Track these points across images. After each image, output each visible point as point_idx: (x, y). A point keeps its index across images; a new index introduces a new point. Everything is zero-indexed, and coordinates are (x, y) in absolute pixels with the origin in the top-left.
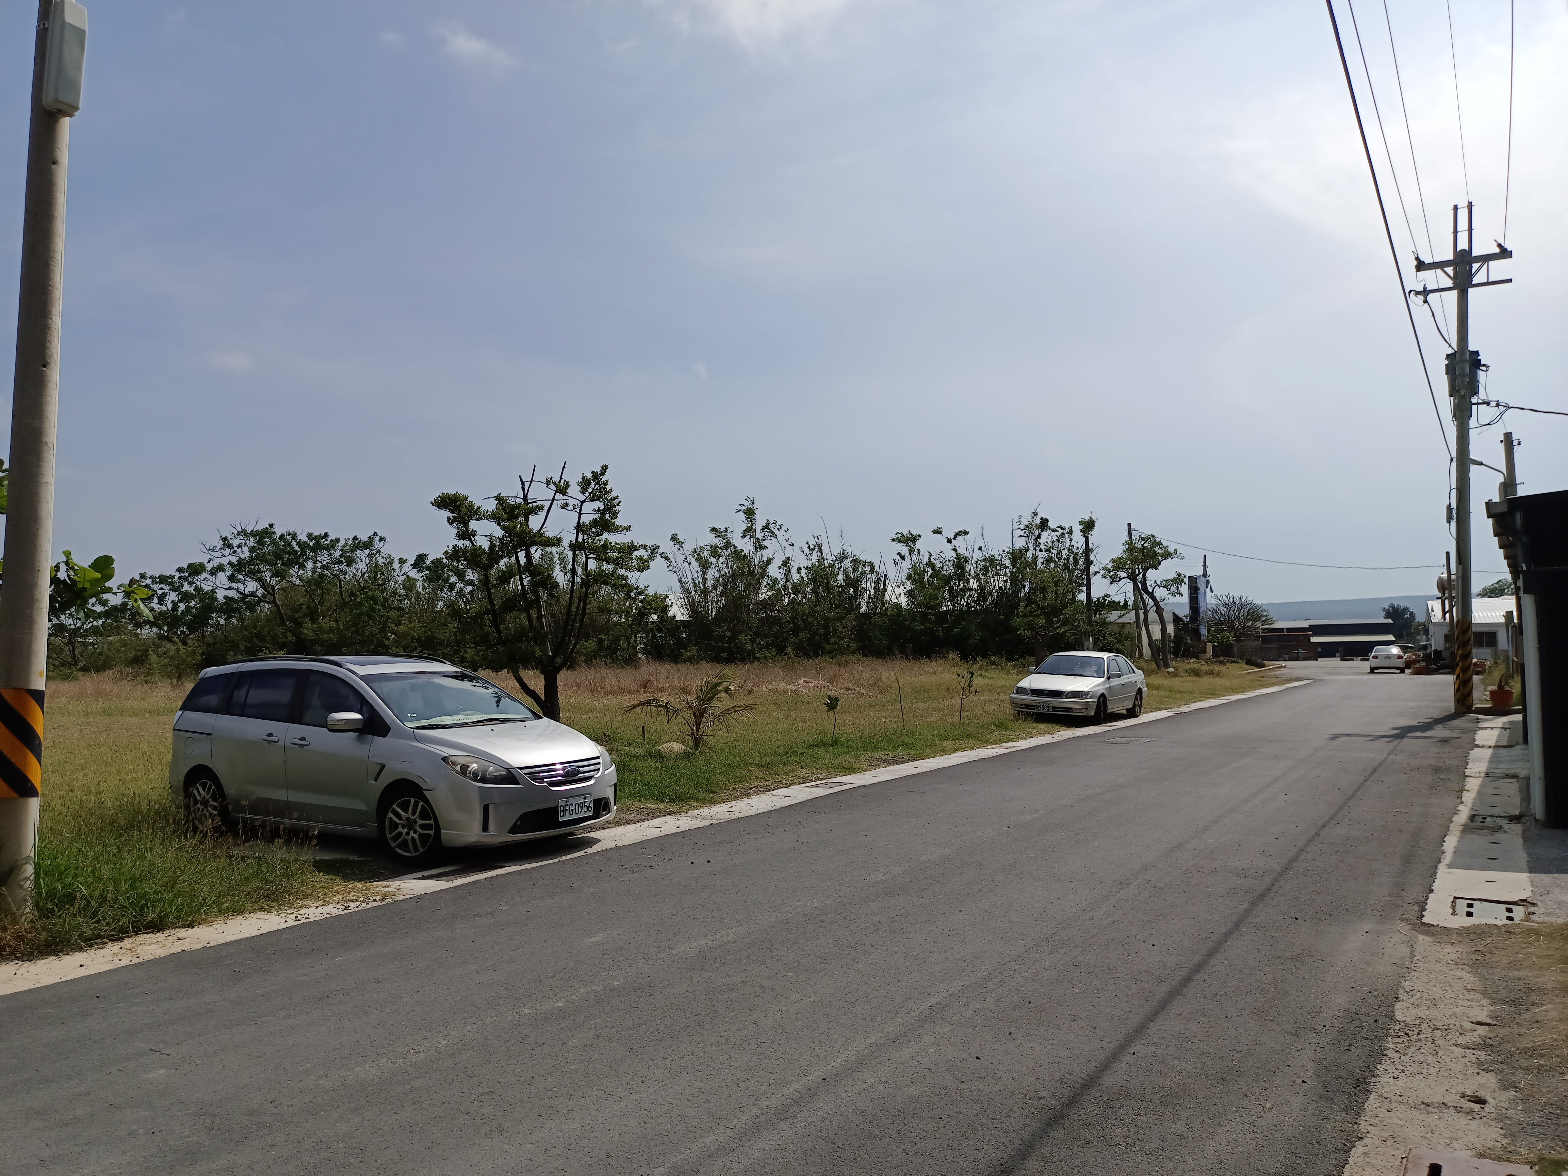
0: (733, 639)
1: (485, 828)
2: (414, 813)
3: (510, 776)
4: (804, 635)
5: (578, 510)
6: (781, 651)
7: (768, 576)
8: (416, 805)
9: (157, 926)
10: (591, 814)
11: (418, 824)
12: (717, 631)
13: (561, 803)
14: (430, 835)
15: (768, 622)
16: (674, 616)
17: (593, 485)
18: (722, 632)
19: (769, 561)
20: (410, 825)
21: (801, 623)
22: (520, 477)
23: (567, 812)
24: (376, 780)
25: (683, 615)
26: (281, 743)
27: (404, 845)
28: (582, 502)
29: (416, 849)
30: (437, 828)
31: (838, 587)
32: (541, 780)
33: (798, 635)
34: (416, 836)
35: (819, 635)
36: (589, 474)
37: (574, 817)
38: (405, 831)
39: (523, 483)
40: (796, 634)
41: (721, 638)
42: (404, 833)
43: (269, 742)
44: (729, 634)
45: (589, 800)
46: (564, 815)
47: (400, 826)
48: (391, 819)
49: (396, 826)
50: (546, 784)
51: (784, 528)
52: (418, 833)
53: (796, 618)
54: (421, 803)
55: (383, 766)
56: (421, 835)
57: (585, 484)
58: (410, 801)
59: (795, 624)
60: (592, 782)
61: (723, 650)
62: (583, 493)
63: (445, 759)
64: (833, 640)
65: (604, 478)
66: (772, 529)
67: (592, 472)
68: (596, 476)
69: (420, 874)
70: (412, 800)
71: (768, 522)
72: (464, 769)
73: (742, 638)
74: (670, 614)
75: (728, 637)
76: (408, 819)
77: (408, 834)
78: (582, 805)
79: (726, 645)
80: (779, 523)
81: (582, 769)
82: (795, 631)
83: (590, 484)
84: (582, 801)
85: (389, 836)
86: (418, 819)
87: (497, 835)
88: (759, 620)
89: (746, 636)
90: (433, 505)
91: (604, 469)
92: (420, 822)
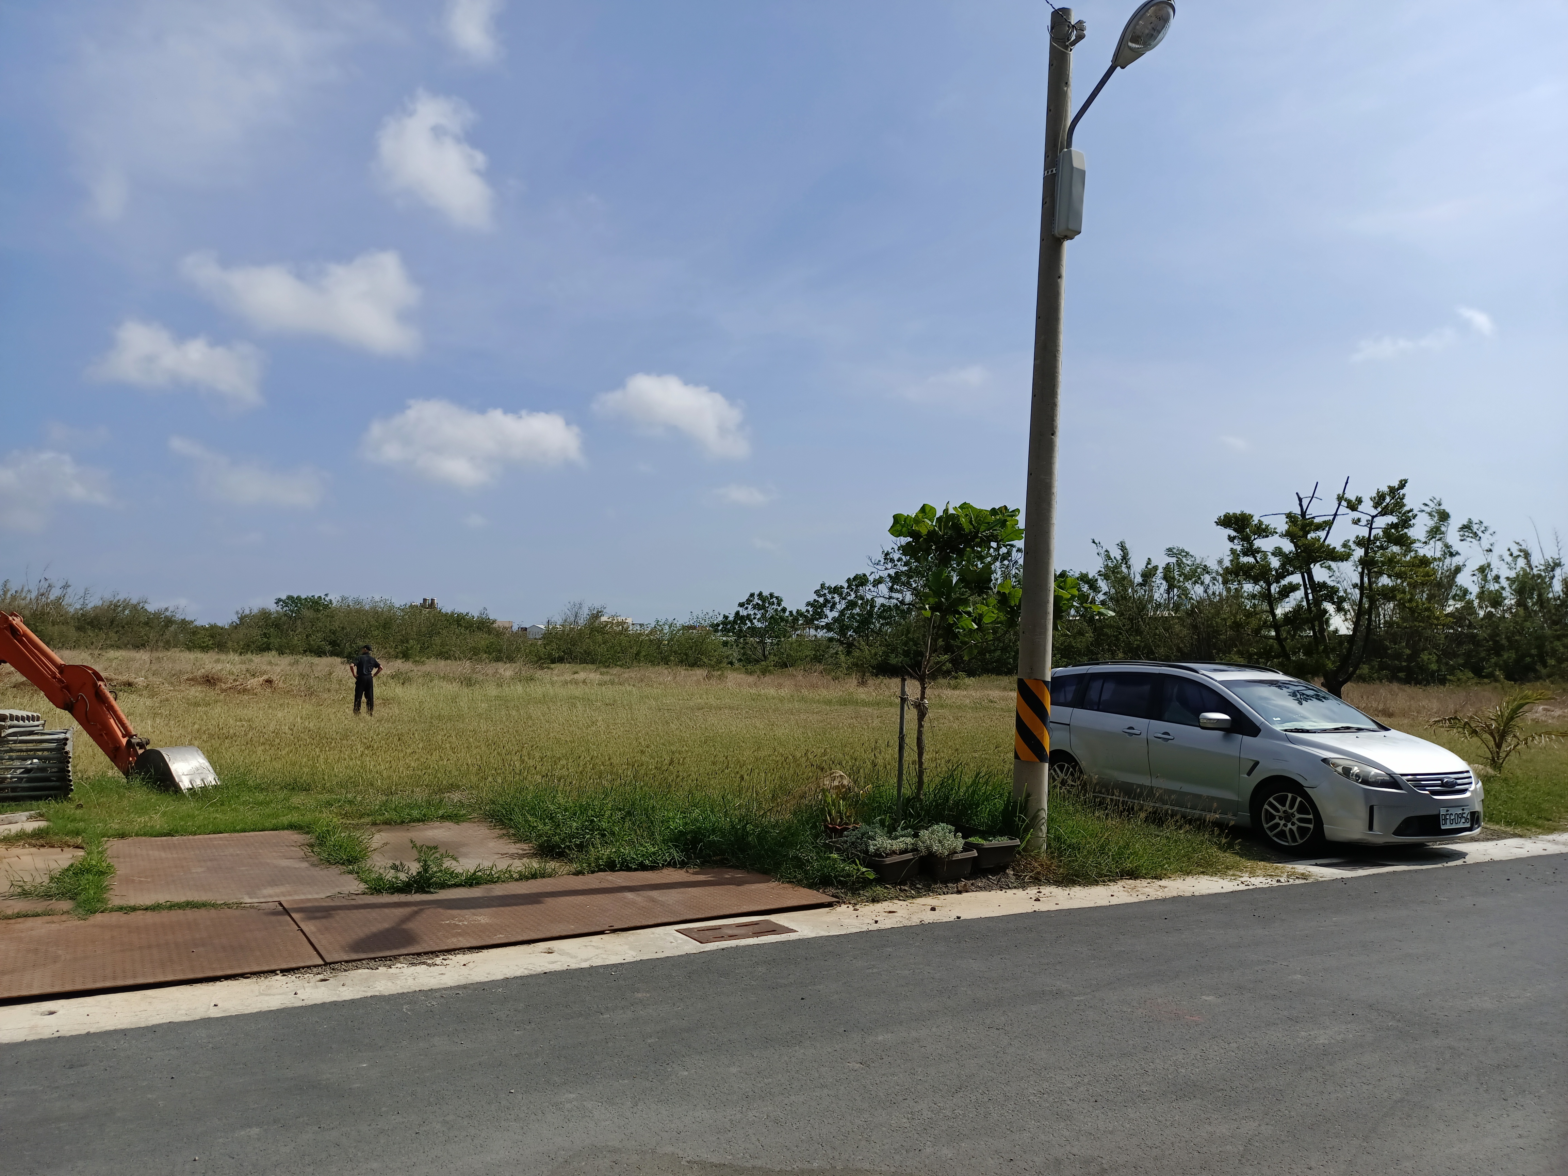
0: (1412, 658)
1: (1371, 828)
2: (1291, 807)
3: (1393, 781)
4: (1509, 656)
5: (1369, 526)
6: (1478, 672)
7: (1457, 586)
8: (1294, 800)
9: (1133, 874)
10: (1468, 825)
11: (1296, 817)
12: (1392, 648)
13: (1443, 811)
14: (1309, 828)
15: (1458, 639)
16: (1336, 631)
17: (1388, 499)
18: (1399, 649)
19: (1458, 570)
20: (1288, 817)
21: (1504, 642)
22: (1297, 493)
23: (1448, 821)
24: (1249, 774)
25: (1348, 628)
26: (1144, 736)
27: (1281, 835)
28: (1373, 517)
29: (1294, 839)
30: (1319, 821)
31: (1555, 599)
32: (1423, 787)
33: (1502, 656)
34: (1294, 828)
35: (1531, 656)
36: (1385, 489)
37: (1454, 826)
38: (1282, 822)
39: (1300, 500)
40: (1498, 654)
41: (1398, 656)
42: (1282, 824)
43: (1131, 734)
44: (1408, 651)
45: (1467, 812)
46: (1446, 823)
47: (1277, 817)
48: (1267, 810)
49: (1273, 817)
50: (1427, 792)
51: (1490, 531)
52: (1296, 826)
53: (1498, 635)
54: (1299, 799)
55: (1257, 763)
56: (1299, 828)
57: (1379, 499)
58: (1287, 796)
59: (1496, 642)
60: (1468, 794)
61: (1401, 669)
62: (1376, 508)
63: (1325, 760)
64: (1552, 662)
65: (1402, 492)
66: (1475, 530)
67: (1389, 487)
68: (1392, 491)
69: (1314, 862)
70: (1290, 795)
71: (1470, 521)
72: (1347, 771)
73: (1425, 656)
74: (1332, 628)
75: (1408, 655)
76: (1285, 812)
77: (1285, 825)
78: (1461, 816)
79: (1404, 664)
80: (1485, 524)
81: (1459, 781)
82: (1497, 650)
83: (1384, 500)
84: (1461, 812)
85: (1266, 826)
86: (1295, 813)
87: (1381, 835)
88: (1446, 637)
89: (1430, 654)
90: (1218, 525)
91: (1403, 484)
92: (1298, 816)
